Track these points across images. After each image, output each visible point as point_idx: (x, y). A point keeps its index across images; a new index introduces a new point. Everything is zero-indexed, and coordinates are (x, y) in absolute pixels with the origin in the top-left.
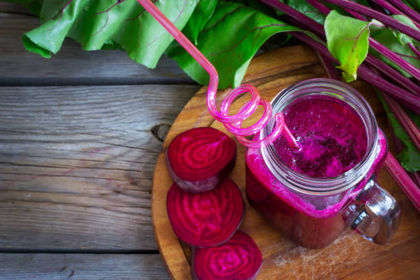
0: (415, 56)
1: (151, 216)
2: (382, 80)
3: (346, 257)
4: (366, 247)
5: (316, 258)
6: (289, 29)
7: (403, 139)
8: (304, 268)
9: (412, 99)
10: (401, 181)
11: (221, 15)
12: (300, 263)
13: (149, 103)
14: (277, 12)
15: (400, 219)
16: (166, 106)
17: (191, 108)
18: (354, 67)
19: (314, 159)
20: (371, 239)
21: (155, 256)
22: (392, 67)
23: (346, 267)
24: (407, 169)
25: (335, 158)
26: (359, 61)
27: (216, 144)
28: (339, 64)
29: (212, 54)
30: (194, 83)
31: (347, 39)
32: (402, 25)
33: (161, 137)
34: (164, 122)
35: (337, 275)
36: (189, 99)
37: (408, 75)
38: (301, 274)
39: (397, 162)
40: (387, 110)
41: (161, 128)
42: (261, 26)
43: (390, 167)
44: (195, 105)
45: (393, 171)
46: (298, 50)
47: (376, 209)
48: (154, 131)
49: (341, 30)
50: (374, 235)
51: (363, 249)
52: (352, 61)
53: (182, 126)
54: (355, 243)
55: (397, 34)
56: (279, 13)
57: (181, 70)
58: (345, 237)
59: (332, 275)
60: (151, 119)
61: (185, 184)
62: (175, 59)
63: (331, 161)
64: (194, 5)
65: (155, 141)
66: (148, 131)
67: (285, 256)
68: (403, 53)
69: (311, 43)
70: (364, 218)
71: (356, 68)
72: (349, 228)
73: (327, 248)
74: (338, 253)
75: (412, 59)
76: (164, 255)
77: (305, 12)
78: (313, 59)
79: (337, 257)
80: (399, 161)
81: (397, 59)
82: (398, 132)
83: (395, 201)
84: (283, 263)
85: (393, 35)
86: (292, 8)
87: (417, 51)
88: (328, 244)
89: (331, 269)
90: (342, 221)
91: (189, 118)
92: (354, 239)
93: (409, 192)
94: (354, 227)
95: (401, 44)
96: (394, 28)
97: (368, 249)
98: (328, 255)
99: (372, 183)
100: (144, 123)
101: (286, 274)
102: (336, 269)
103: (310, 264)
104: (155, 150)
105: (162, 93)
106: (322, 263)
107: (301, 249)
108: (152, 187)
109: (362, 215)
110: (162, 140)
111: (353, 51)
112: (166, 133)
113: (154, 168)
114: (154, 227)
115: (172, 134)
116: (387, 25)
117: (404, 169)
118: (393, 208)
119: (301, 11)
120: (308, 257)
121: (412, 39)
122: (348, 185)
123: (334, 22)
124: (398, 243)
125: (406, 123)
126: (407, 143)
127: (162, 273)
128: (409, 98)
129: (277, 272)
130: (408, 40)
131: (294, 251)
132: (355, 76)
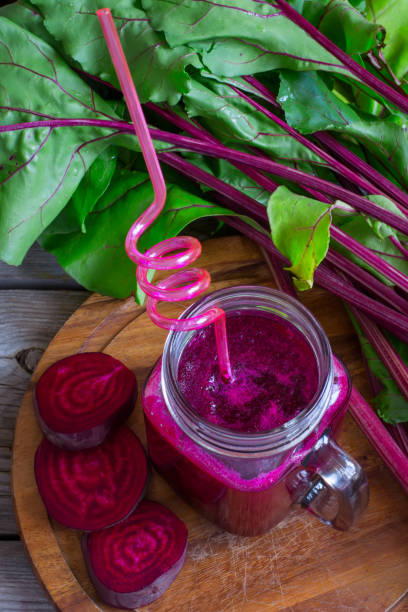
0: (400, 255)
1: (10, 484)
2: (351, 289)
3: (296, 548)
4: (325, 533)
5: (250, 549)
6: (218, 212)
7: (381, 376)
8: (233, 563)
9: (394, 318)
10: (375, 438)
11: (120, 190)
12: (228, 557)
13: (15, 317)
14: (202, 187)
15: (368, 494)
16: (39, 322)
17: (75, 325)
18: (309, 269)
19: (243, 403)
20: (329, 523)
21: (14, 543)
22: (365, 270)
23: (295, 563)
24: (386, 420)
25: (273, 403)
26: (316, 262)
27: (107, 377)
28: (290, 265)
29: (107, 247)
30: (81, 289)
31: (300, 229)
32: (379, 210)
33: (29, 367)
34: (35, 345)
35: (282, 575)
36: (73, 311)
37: (389, 282)
38: (228, 574)
39: (371, 410)
40: (359, 332)
41: (31, 354)
42: (178, 207)
43: (360, 416)
44: (79, 321)
45: (364, 421)
46: (234, 243)
47: (331, 480)
48: (21, 358)
49: (291, 215)
50: (332, 517)
51: (321, 537)
52: (307, 261)
53: (61, 352)
54: (308, 528)
55: (373, 222)
56: (204, 188)
57: (61, 269)
58: (294, 519)
59: (274, 575)
60: (16, 340)
61: (58, 437)
62: (53, 253)
63: (267, 408)
64: (81, 174)
65: (21, 372)
66: (11, 358)
67: (206, 547)
68: (382, 251)
69: (251, 234)
70: (319, 490)
71: (312, 271)
72: (299, 506)
73: (267, 535)
74: (283, 542)
75: (396, 259)
76: (27, 541)
77: (243, 188)
78: (255, 256)
79: (282, 549)
80: (374, 408)
81: (374, 259)
82: (375, 365)
83: (360, 467)
84: (202, 556)
85: (368, 224)
86: (223, 183)
87: (403, 248)
88: (268, 530)
89: (272, 566)
90: (288, 496)
91: (71, 340)
92: (307, 522)
93: (386, 453)
94: (305, 505)
95: (378, 237)
96: (368, 213)
97: (327, 537)
98: (269, 545)
99: (326, 440)
100: (5, 346)
101: (206, 573)
102: (280, 566)
103: (241, 559)
104: (20, 387)
105: (34, 302)
106: (259, 557)
107: (230, 537)
108: (13, 441)
109: (317, 487)
110: (30, 372)
111: (308, 246)
112: (38, 361)
113: (17, 413)
114: (14, 500)
115: (45, 362)
116: (359, 209)
117: (381, 419)
118: (356, 477)
119: (237, 187)
120: (239, 548)
121: (395, 231)
122: (288, 442)
123: (281, 203)
124: (373, 528)
125: (386, 352)
126: (387, 382)
127: (24, 569)
128: (390, 316)
129: (192, 570)
130: (390, 231)
131: (219, 539)
132: (311, 283)
